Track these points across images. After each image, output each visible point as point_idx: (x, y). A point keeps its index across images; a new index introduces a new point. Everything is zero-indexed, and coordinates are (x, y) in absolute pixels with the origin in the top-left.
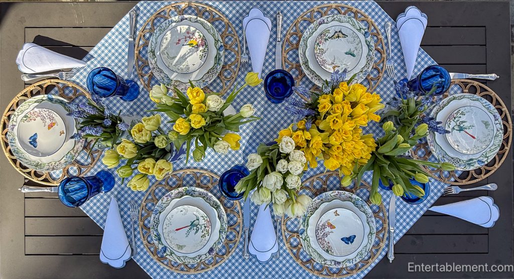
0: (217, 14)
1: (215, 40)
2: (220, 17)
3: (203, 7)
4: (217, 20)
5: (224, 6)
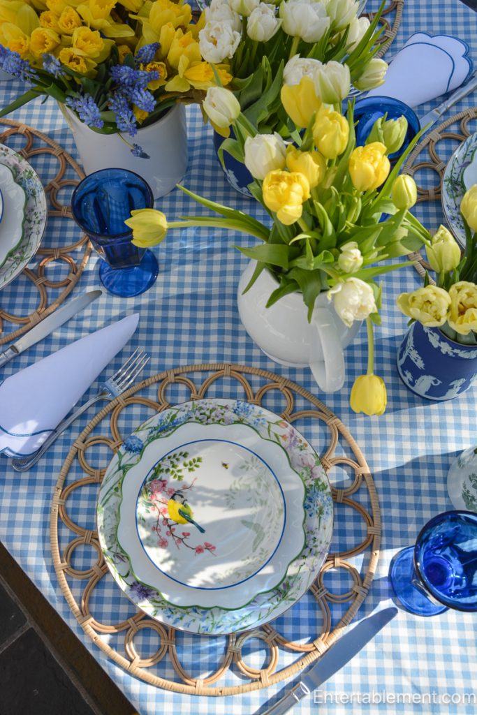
0: (59, 538)
1: (124, 473)
2: (60, 525)
3: (71, 587)
4: (76, 523)
5: (25, 539)
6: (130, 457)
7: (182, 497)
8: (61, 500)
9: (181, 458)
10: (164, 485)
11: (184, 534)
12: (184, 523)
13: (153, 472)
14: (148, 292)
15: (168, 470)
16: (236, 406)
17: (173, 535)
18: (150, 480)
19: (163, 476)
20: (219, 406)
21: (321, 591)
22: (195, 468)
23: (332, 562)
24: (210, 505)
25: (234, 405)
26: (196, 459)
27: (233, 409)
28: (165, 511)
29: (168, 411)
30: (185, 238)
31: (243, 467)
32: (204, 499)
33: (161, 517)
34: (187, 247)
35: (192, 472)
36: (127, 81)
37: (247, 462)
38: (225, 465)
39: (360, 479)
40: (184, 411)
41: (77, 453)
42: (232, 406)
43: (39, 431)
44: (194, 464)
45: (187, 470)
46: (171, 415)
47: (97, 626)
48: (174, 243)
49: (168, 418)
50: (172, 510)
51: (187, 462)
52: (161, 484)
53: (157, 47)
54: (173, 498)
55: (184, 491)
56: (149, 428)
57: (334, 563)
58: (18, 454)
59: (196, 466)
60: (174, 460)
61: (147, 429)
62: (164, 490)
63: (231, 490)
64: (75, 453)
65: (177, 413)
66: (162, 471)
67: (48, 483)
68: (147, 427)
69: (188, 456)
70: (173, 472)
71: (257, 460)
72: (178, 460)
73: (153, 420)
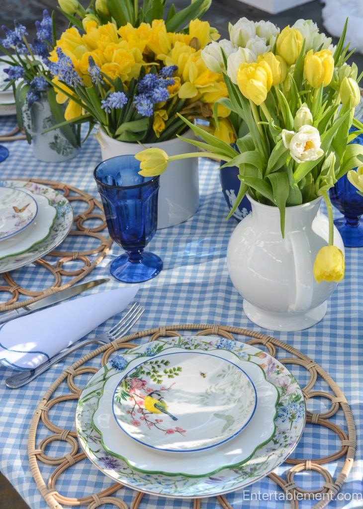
6: (115, 373)
7: (159, 395)
8: (46, 407)
9: (162, 365)
10: (143, 385)
11: (156, 420)
12: (158, 413)
13: (135, 371)
14: (151, 280)
15: (148, 373)
16: (219, 342)
17: (146, 420)
18: (130, 376)
19: (143, 377)
20: (203, 342)
21: (289, 485)
22: (174, 376)
23: (304, 464)
24: (185, 402)
25: (218, 341)
26: (176, 368)
27: (216, 345)
28: (141, 403)
29: (156, 342)
30: (189, 249)
31: (220, 376)
32: (180, 398)
33: (137, 407)
34: (190, 255)
35: (171, 379)
36: (149, 83)
37: (224, 371)
38: (203, 375)
39: (337, 406)
40: (171, 344)
41: (67, 377)
42: (215, 343)
43: (35, 351)
44: (174, 372)
45: (167, 376)
46: (158, 346)
47: (62, 499)
48: (179, 252)
49: (155, 348)
50: (148, 403)
51: (168, 370)
52: (141, 383)
53: (175, 68)
54: (150, 395)
55: (162, 391)
56: (137, 353)
57: (305, 465)
58: (13, 365)
59: (176, 374)
60: (155, 366)
61: (135, 354)
62: (143, 388)
63: (206, 392)
64: (65, 376)
65: (164, 345)
66: (143, 372)
67: (35, 398)
68: (135, 352)
69: (169, 365)
70: (153, 375)
71: (233, 367)
72: (159, 366)
73: (141, 347)
